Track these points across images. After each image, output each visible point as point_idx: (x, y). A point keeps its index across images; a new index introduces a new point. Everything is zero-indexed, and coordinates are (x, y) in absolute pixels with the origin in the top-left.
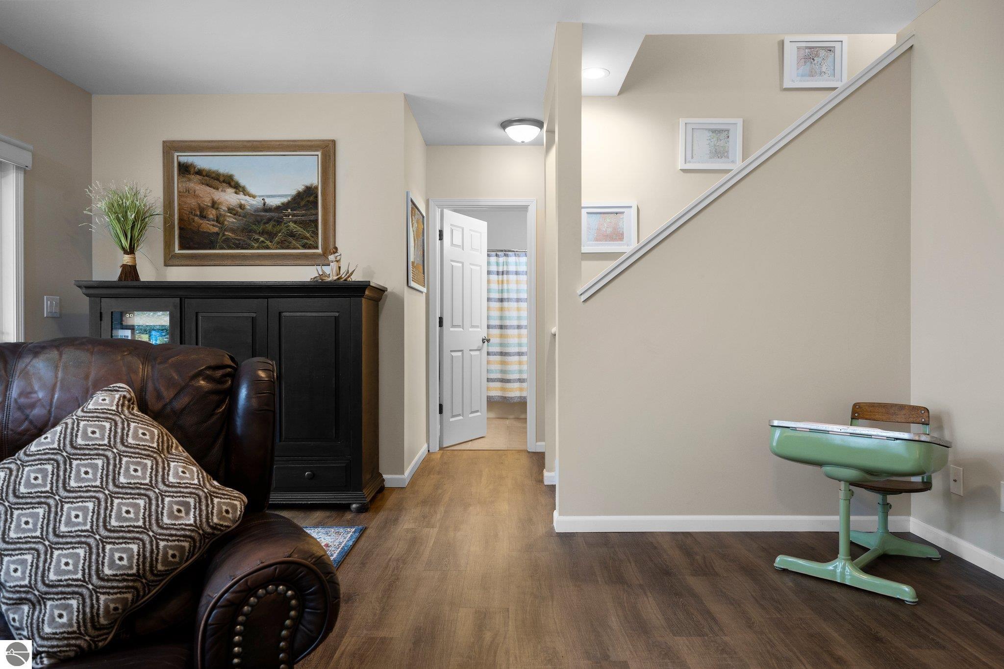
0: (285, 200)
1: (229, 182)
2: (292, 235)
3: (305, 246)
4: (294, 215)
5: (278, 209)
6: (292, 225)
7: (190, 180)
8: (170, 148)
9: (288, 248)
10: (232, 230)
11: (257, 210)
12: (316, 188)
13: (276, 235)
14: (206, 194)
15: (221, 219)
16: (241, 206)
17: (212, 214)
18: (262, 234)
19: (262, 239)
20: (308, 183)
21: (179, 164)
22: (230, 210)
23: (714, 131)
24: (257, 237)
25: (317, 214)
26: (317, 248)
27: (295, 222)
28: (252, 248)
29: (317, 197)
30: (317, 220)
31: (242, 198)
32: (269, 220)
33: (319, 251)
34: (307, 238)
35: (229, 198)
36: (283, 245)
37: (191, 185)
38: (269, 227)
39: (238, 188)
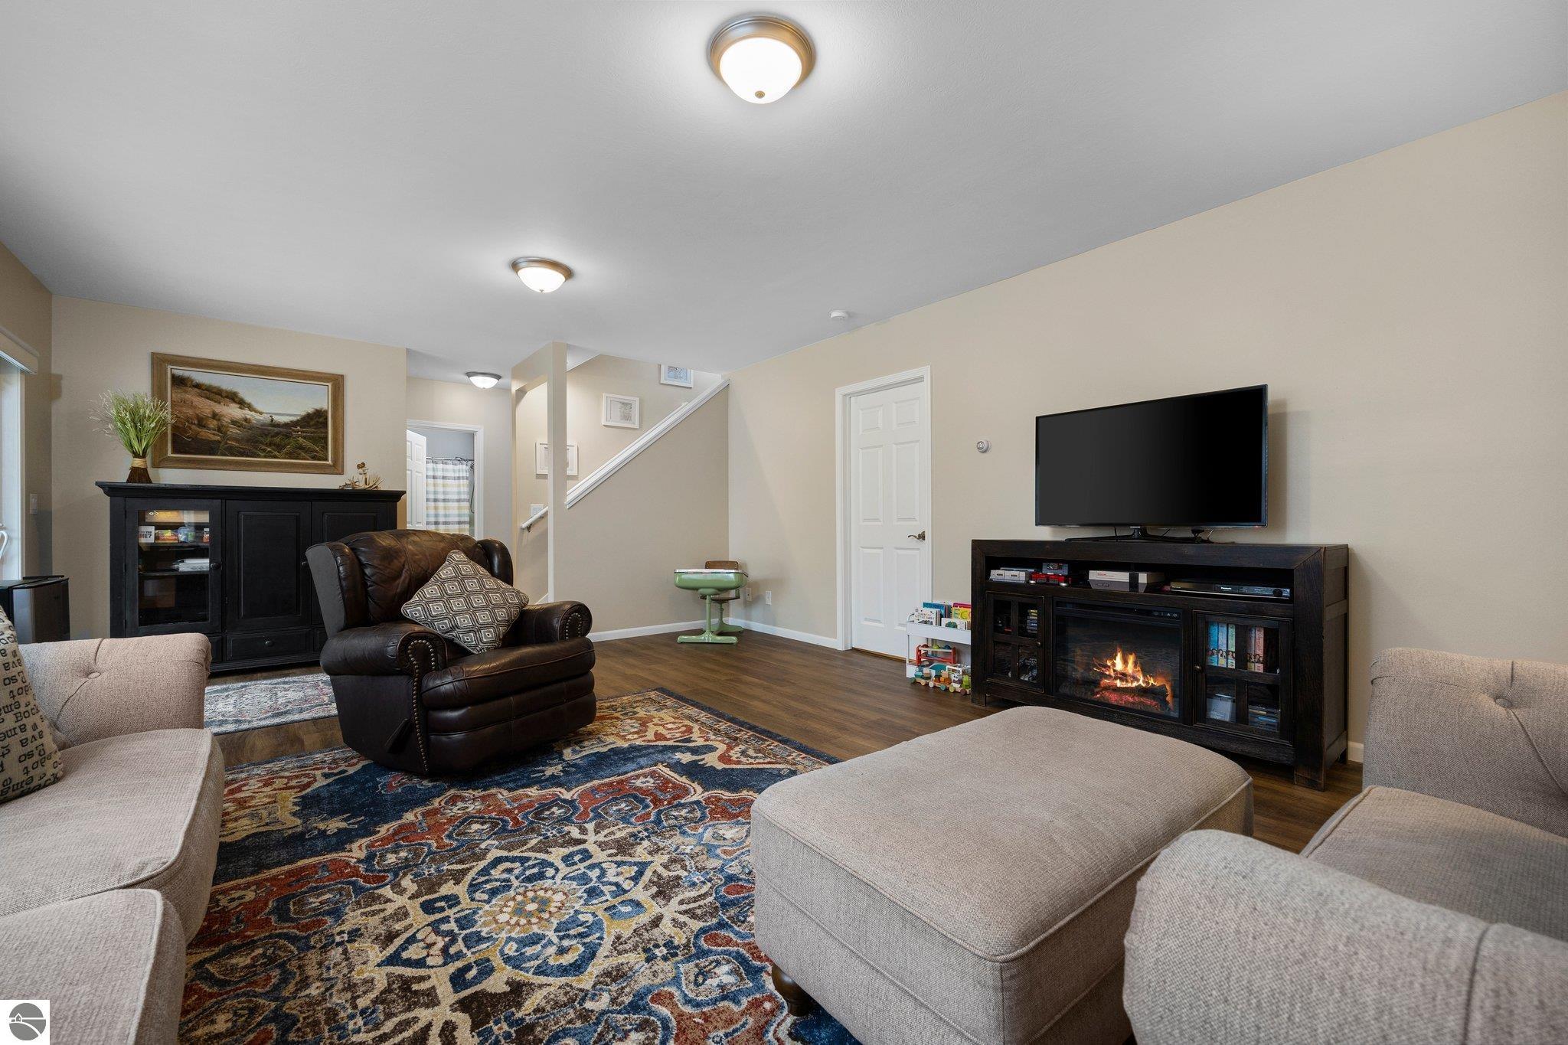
0: (294, 419)
1: (233, 397)
2: (301, 448)
3: (314, 458)
4: (303, 432)
5: (286, 425)
6: (301, 440)
7: (186, 392)
8: (159, 362)
9: (297, 458)
10: (236, 440)
11: (264, 425)
12: (326, 412)
13: (284, 447)
14: (206, 407)
15: (224, 429)
16: (246, 420)
17: (213, 424)
18: (270, 444)
19: (269, 449)
20: (318, 407)
21: (173, 377)
22: (234, 422)
23: (623, 404)
24: (263, 447)
25: (327, 433)
26: (326, 460)
27: (305, 438)
28: (259, 456)
29: (326, 419)
30: (326, 438)
31: (248, 414)
32: (277, 434)
33: (330, 462)
34: (316, 452)
35: (233, 411)
36: (290, 456)
37: (188, 396)
38: (277, 440)
39: (242, 404)
